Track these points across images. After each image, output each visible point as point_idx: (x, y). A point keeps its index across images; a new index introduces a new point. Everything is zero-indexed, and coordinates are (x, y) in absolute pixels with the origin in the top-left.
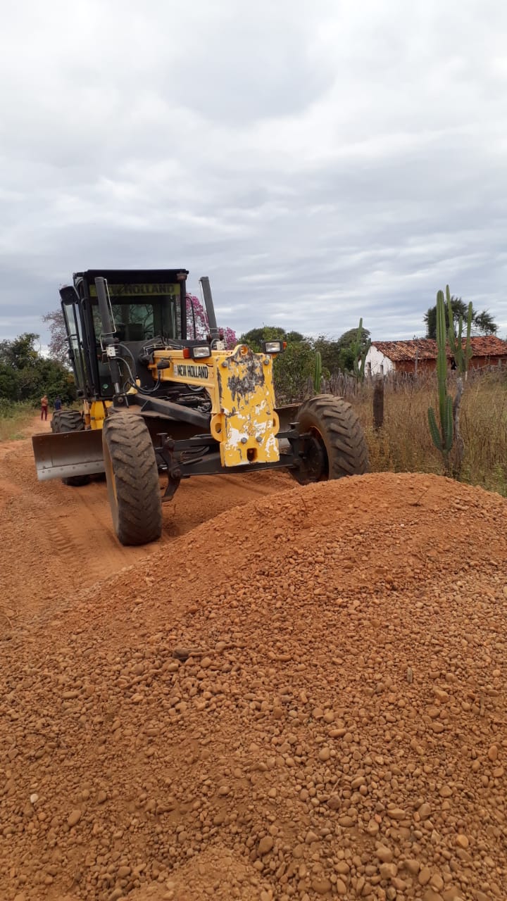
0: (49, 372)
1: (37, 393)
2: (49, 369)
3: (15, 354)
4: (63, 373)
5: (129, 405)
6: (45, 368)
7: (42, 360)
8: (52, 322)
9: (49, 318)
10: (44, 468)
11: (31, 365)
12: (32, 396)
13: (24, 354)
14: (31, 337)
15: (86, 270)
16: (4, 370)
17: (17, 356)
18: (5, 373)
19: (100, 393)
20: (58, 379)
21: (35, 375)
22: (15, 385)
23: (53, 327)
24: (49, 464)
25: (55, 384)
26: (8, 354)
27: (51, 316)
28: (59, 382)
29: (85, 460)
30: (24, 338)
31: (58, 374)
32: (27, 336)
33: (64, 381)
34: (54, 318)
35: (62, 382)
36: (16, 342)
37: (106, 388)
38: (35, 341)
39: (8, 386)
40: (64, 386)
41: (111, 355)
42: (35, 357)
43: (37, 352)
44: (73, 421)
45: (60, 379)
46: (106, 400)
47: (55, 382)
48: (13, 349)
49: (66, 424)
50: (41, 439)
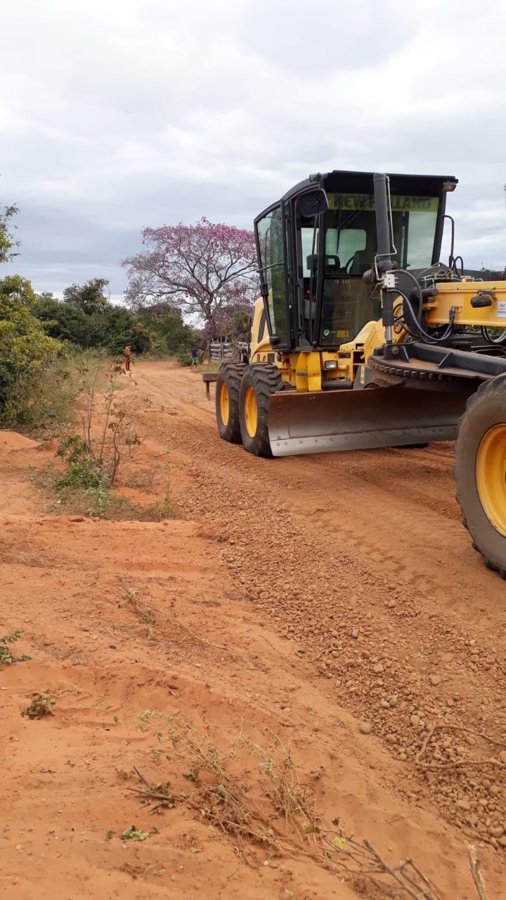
0: (118, 320)
1: (104, 341)
2: (117, 317)
3: (84, 299)
4: (132, 322)
5: (410, 357)
6: (114, 316)
7: (110, 307)
8: (130, 266)
9: (127, 262)
10: (279, 439)
11: (100, 312)
12: (99, 344)
13: (93, 299)
14: (100, 283)
15: (331, 171)
16: (75, 315)
17: (85, 302)
18: (76, 318)
19: (319, 342)
20: (127, 327)
21: (104, 321)
22: (85, 331)
23: (131, 272)
24: (284, 435)
25: (124, 333)
26: (77, 300)
27: (130, 261)
28: (128, 331)
29: (330, 432)
30: (94, 283)
31: (127, 322)
32: (97, 281)
33: (133, 330)
34: (132, 263)
35: (131, 331)
36: (86, 287)
37: (327, 334)
38: (105, 287)
39: (79, 331)
40: (133, 337)
41: (389, 286)
42: (103, 304)
43: (106, 299)
44: (272, 376)
45: (129, 328)
46: (325, 351)
47: (123, 331)
48: (81, 294)
49: (265, 379)
50: (280, 400)
